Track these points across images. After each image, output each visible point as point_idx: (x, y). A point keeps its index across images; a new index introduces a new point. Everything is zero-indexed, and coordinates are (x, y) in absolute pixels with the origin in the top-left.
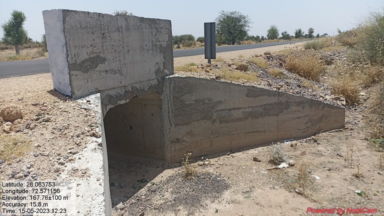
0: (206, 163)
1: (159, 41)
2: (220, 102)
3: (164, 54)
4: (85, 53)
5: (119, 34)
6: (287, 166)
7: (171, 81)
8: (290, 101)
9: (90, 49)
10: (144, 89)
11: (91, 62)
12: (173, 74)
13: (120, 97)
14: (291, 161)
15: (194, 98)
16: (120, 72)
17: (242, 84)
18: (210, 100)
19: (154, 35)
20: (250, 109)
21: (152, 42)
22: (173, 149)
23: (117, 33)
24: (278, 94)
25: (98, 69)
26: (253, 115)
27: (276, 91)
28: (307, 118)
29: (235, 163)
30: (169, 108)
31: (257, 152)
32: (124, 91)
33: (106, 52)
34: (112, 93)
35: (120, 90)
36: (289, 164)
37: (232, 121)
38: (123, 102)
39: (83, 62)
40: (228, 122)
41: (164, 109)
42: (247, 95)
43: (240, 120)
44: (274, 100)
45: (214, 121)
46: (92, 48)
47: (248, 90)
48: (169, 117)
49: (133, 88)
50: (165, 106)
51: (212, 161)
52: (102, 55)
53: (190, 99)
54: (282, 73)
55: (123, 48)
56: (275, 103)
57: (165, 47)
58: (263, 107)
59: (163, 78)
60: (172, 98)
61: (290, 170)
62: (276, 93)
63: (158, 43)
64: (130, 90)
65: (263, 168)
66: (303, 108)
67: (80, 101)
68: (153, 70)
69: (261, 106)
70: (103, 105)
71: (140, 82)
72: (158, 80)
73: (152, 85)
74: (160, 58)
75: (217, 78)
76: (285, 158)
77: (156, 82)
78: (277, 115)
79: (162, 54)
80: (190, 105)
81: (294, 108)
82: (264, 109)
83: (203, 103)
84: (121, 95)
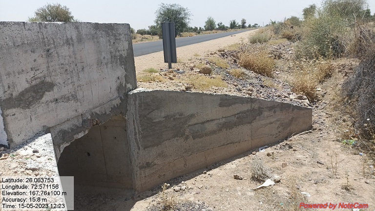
0: (183, 187)
1: (119, 51)
2: (192, 116)
3: (125, 65)
4: (24, 80)
5: (69, 48)
6: (273, 183)
7: (136, 98)
8: (262, 107)
9: (32, 74)
10: (106, 113)
11: (34, 92)
12: (136, 88)
13: (77, 129)
14: (277, 177)
15: (163, 115)
16: (74, 97)
17: (215, 94)
18: (181, 115)
19: (112, 43)
20: (224, 120)
21: (111, 53)
23: (66, 47)
24: (251, 101)
25: (44, 99)
26: (227, 125)
27: (248, 98)
28: (278, 123)
29: (215, 184)
30: (135, 129)
32: (81, 120)
33: (53, 74)
34: (66, 127)
35: (76, 121)
36: (275, 180)
37: (206, 135)
38: (81, 135)
39: (22, 94)
40: (202, 137)
41: (129, 131)
42: (221, 105)
43: (214, 132)
44: (246, 107)
45: (187, 138)
46: (33, 72)
47: (222, 99)
48: (136, 139)
49: (92, 115)
50: (131, 127)
52: (48, 79)
53: (158, 116)
54: (243, 73)
55: (76, 65)
56: (248, 111)
57: (126, 57)
58: (237, 116)
59: (126, 95)
60: (138, 117)
62: (249, 100)
63: (118, 54)
64: (89, 117)
65: (248, 188)
66: (275, 112)
68: (114, 86)
69: (235, 115)
70: (56, 144)
71: (100, 105)
72: (121, 98)
73: (114, 106)
74: (120, 72)
75: (187, 89)
76: (268, 173)
77: (118, 101)
78: (251, 123)
79: (123, 66)
80: (160, 122)
81: (266, 114)
82: (238, 118)
83: (174, 119)
84: (78, 127)
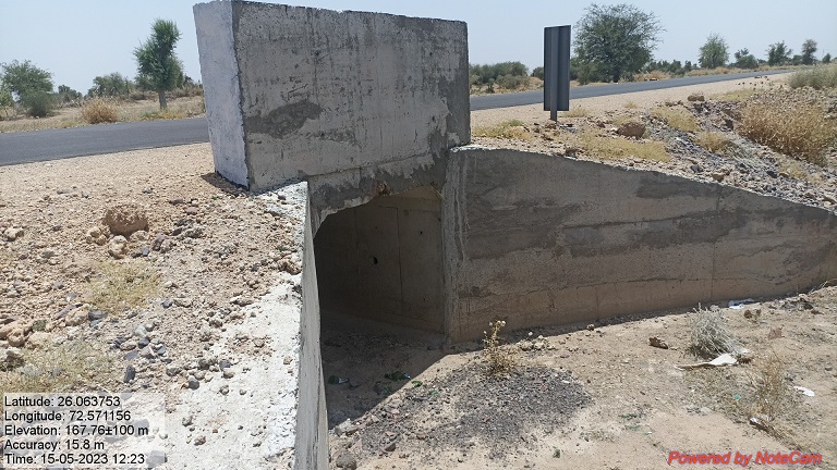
0: (539, 345)
1: (439, 70)
2: (574, 208)
3: (448, 97)
4: (279, 94)
5: (351, 54)
6: (734, 361)
7: (463, 159)
8: (746, 208)
9: (290, 86)
10: (403, 176)
11: (291, 114)
12: (469, 143)
13: (349, 192)
14: (745, 351)
15: (513, 198)
16: (351, 136)
17: (629, 168)
18: (550, 203)
19: (427, 54)
20: (646, 225)
21: (424, 71)
22: (464, 310)
23: (346, 52)
24: (717, 191)
25: (304, 129)
26: (654, 239)
27: (711, 185)
28: (789, 251)
29: (605, 348)
30: (457, 218)
31: (660, 325)
32: (358, 177)
33: (322, 92)
34: (333, 182)
35: (350, 177)
36: (739, 357)
37: (603, 252)
38: (356, 203)
39: (274, 114)
40: (593, 256)
41: (446, 223)
42: (641, 194)
43: (621, 249)
45: (559, 252)
46: (292, 84)
47: (644, 181)
48: (457, 238)
49: (378, 172)
50: (449, 215)
51: (553, 341)
52: (313, 99)
53: (504, 199)
54: (730, 143)
55: (359, 83)
56: (708, 213)
57: (452, 83)
58: (678, 221)
59: (446, 153)
60: (464, 197)
61: (740, 371)
62: (713, 189)
63: (437, 74)
64: (373, 176)
65: (674, 365)
66: (780, 225)
67: (265, 197)
68: (424, 134)
69: (675, 218)
70: (314, 206)
71: (394, 159)
72: (434, 155)
73: (420, 167)
74: (439, 108)
75: (568, 152)
76: (728, 343)
77: (428, 161)
78: (714, 241)
79: (445, 99)
80: (505, 213)
82: (680, 226)
83: (535, 210)
84: (352, 187)
